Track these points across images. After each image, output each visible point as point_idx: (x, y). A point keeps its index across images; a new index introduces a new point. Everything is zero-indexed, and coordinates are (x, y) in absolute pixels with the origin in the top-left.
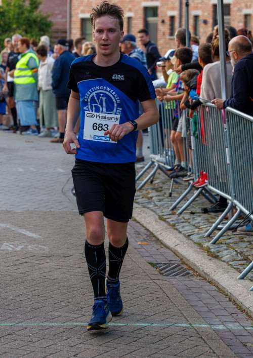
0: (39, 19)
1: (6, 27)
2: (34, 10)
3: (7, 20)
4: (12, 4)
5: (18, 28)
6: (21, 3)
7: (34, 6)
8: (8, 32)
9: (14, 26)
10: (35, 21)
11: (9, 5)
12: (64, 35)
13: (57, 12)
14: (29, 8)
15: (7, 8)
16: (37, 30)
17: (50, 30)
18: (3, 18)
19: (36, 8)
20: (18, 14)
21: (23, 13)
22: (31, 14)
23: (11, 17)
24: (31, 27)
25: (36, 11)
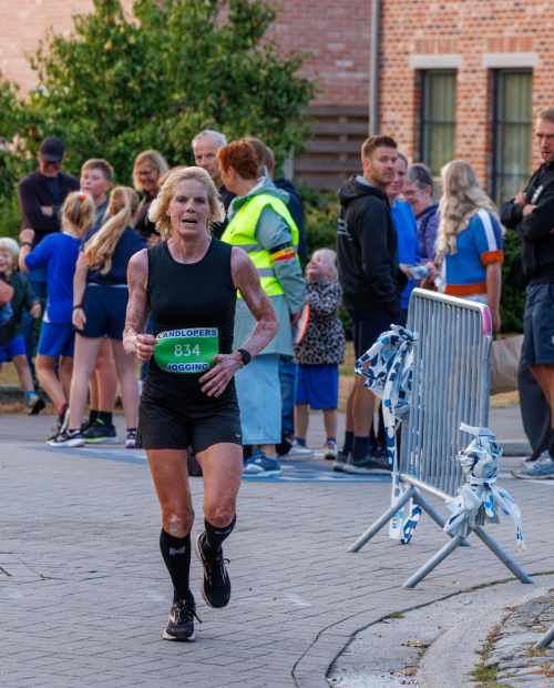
0: (264, 73)
1: (150, 101)
2: (250, 42)
3: (153, 76)
4: (172, 19)
5: (191, 102)
6: (202, 16)
7: (248, 25)
8: (154, 119)
9: (176, 97)
10: (249, 81)
11: (159, 22)
12: (357, 127)
13: (336, 47)
14: (231, 35)
15: (152, 35)
16: (255, 110)
17: (302, 111)
18: (139, 68)
19: (255, 33)
20: (192, 55)
21: (207, 51)
22: (235, 56)
23: (169, 66)
24: (234, 99)
25: (254, 43)
